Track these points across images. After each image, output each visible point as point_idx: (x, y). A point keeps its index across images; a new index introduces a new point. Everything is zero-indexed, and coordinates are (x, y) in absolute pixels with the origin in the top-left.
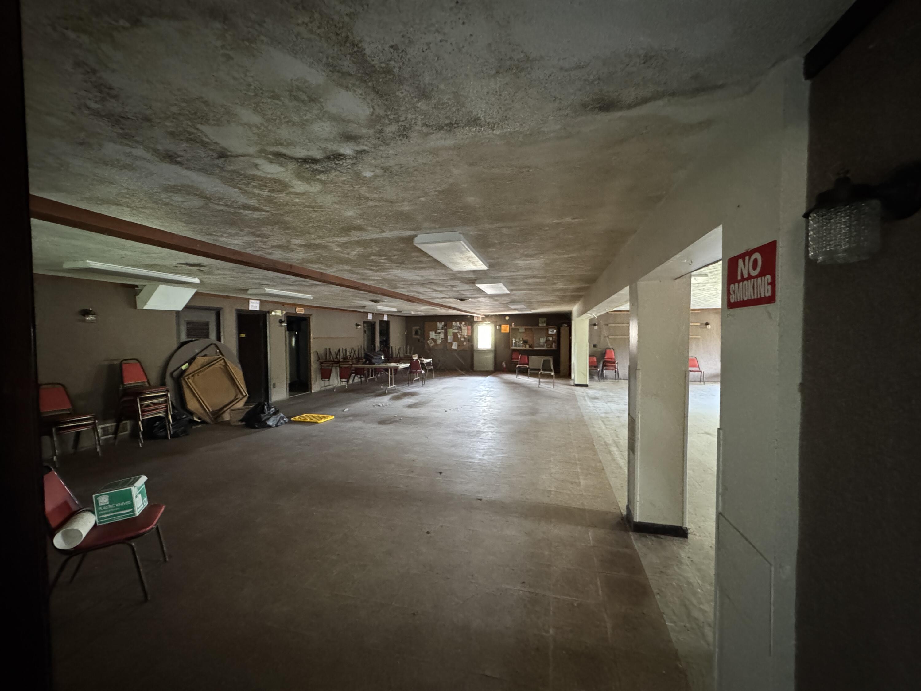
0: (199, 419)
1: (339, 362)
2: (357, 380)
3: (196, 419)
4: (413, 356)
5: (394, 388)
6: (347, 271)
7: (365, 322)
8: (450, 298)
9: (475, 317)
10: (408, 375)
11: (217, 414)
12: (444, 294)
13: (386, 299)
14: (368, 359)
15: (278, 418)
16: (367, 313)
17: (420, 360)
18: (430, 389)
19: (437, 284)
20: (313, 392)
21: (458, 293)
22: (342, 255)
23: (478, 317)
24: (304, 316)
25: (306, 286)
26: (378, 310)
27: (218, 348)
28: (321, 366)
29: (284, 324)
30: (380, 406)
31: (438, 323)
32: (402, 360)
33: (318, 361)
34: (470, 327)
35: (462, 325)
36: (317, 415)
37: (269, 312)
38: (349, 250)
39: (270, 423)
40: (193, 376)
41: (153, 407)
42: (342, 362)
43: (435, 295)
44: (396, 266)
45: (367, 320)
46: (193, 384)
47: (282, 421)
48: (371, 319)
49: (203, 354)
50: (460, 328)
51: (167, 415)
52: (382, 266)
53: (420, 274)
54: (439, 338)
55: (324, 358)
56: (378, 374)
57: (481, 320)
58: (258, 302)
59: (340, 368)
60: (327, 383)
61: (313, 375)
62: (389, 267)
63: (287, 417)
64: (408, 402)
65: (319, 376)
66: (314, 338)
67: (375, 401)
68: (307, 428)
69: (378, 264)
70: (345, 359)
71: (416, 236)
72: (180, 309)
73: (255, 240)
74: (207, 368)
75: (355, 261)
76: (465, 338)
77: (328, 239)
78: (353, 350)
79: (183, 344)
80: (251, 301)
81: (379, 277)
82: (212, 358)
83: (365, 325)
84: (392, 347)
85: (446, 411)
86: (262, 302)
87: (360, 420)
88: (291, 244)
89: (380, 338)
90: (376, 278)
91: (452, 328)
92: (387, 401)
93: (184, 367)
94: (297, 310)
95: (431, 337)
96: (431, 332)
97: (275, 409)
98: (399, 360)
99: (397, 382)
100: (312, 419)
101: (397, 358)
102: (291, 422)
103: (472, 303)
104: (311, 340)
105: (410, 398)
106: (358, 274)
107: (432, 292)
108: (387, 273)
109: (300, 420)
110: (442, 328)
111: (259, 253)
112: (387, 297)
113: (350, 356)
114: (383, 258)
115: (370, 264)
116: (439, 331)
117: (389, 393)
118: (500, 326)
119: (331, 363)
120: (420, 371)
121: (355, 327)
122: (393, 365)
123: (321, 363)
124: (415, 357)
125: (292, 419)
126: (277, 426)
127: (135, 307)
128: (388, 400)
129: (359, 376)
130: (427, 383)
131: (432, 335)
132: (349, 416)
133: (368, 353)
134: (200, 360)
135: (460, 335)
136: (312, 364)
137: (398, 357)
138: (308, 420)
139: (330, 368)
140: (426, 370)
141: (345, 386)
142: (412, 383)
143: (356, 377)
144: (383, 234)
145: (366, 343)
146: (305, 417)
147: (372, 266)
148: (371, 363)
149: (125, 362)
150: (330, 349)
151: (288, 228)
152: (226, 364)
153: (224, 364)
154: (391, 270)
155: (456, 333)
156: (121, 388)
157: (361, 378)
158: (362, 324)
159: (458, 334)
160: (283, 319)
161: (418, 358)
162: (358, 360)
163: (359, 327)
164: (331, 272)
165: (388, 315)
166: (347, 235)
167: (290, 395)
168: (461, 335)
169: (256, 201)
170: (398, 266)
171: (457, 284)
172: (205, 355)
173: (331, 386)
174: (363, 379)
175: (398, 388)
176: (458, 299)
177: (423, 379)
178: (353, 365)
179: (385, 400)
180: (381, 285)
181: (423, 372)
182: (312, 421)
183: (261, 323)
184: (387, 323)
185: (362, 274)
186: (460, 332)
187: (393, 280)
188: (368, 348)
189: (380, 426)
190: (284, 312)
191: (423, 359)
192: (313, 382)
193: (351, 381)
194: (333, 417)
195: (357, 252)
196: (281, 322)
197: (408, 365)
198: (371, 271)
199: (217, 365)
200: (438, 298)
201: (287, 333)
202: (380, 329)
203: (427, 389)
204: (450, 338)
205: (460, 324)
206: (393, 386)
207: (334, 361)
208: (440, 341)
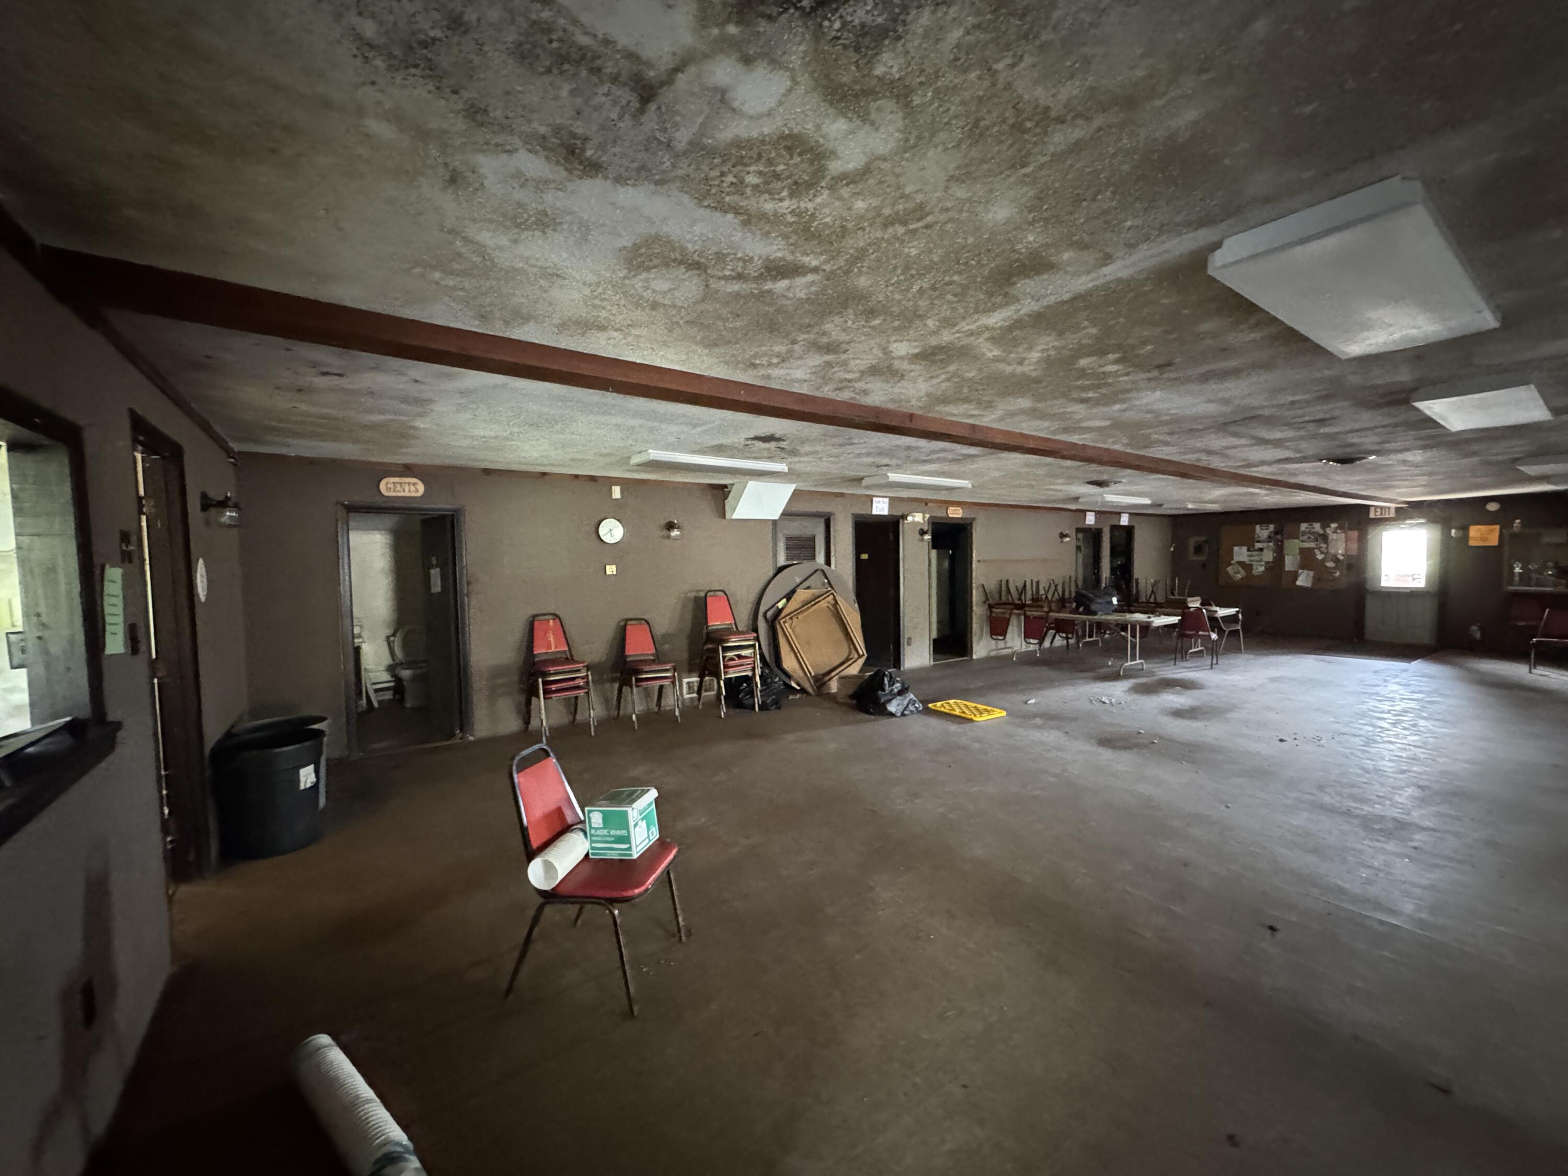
0: (798, 684)
1: (1022, 606)
2: (1059, 641)
3: (794, 685)
4: (1189, 599)
5: (1140, 667)
6: (1023, 412)
7: (1078, 530)
8: (1304, 459)
9: (1372, 510)
10: (1175, 640)
11: (820, 681)
12: (1287, 448)
13: (1123, 477)
14: (1083, 602)
15: (905, 703)
16: (1084, 512)
17: (1207, 610)
18: (1232, 677)
19: (1271, 421)
20: (974, 657)
21: (1337, 443)
22: (1009, 369)
23: (1381, 508)
24: (962, 522)
25: (953, 460)
26: (1104, 503)
27: (826, 578)
28: (991, 612)
29: (928, 537)
30: (1104, 703)
31: (1258, 527)
32: (1162, 607)
33: (984, 602)
34: (1354, 534)
35: (1328, 531)
36: (974, 705)
37: (904, 517)
38: (1020, 349)
39: (892, 707)
40: (791, 618)
41: (737, 662)
42: (1030, 606)
43: (1257, 454)
44: (1149, 380)
45: (1084, 526)
46: (790, 631)
47: (912, 708)
48: (1092, 522)
49: (806, 584)
50: (1325, 538)
51: (754, 674)
52: (1109, 384)
53: (1220, 395)
54: (1261, 561)
55: (997, 597)
56: (1105, 633)
57: (1392, 514)
58: (887, 500)
59: (1026, 617)
60: (1001, 644)
61: (975, 626)
62: (1129, 386)
63: (921, 702)
64: (1173, 701)
65: (986, 629)
66: (979, 561)
67: (1095, 690)
68: (953, 728)
69: (1100, 381)
70: (1037, 600)
71: (1218, 245)
72: (776, 516)
73: (827, 362)
74: (809, 608)
75: (1040, 382)
76: (1337, 560)
77: (965, 326)
78: (1053, 584)
79: (781, 570)
80: (875, 499)
81: (1104, 419)
82: (816, 592)
83: (1080, 535)
84: (1137, 580)
85: (1281, 740)
86: (893, 501)
87: (1058, 728)
88: (893, 358)
89: (1111, 562)
90: (1098, 423)
91: (1298, 538)
92: (1122, 694)
93: (780, 605)
94: (949, 512)
95: (1237, 558)
96: (1236, 549)
97: (903, 684)
98: (1153, 608)
99: (1146, 654)
100: (964, 712)
101: (1148, 602)
102: (928, 712)
103: (1376, 468)
104: (974, 565)
105: (1178, 693)
106: (1052, 417)
107: (1251, 445)
108: (1124, 406)
109: (943, 709)
110: (1269, 537)
111: (845, 396)
112: (1129, 471)
113: (1047, 597)
114: (1111, 357)
115: (1079, 383)
116: (1258, 545)
117: (1126, 677)
118: (1464, 529)
119: (1007, 607)
120: (1207, 633)
121: (1059, 540)
122: (1139, 617)
123: (991, 607)
124: (1194, 603)
125: (930, 705)
126: (903, 715)
127: (723, 515)
128: (1125, 692)
129: (1064, 635)
130: (1224, 661)
131: (1241, 554)
132: (1035, 716)
133: (1084, 592)
134: (802, 595)
135: (1322, 553)
136: (974, 608)
137: (1152, 600)
138: (957, 712)
139: (1007, 616)
140: (1221, 632)
141: (1035, 651)
142: (1183, 658)
143: (1057, 637)
144: (1106, 270)
145: (1080, 571)
146: (954, 706)
147: (1083, 388)
148: (1088, 612)
149: (711, 593)
150: (1007, 581)
151: (871, 313)
152: (836, 602)
153: (833, 602)
154: (1133, 395)
155: (1311, 550)
156: (705, 631)
157: (1067, 638)
158: (1072, 532)
159: (1317, 552)
160: (926, 528)
161: (1201, 604)
162: (1062, 603)
163: (1068, 539)
164: (993, 421)
165: (1131, 514)
166: (1009, 299)
167: (935, 660)
168: (1326, 554)
169: (781, 243)
170: (1155, 379)
171: (1337, 413)
172: (808, 588)
173: (1010, 651)
174: (1071, 641)
175: (1150, 666)
176: (1329, 460)
177: (1213, 650)
178: (1051, 614)
179: (1117, 690)
180: (1111, 440)
181: (1214, 636)
182: (963, 715)
183: (891, 537)
184: (1129, 530)
185: (1062, 417)
186: (1324, 545)
187: (1140, 425)
188: (1085, 580)
189: (1101, 750)
190: (928, 516)
191: (1214, 608)
192: (975, 639)
193: (1047, 644)
194: (1004, 714)
195: (1043, 351)
196: (923, 533)
197: (1175, 620)
198: (1082, 406)
199: (823, 604)
200: (1263, 463)
201: (934, 553)
202: (1112, 543)
203: (1227, 678)
204: (1290, 563)
205: (1324, 527)
206: (1138, 661)
207: (1013, 604)
208: (1262, 569)
